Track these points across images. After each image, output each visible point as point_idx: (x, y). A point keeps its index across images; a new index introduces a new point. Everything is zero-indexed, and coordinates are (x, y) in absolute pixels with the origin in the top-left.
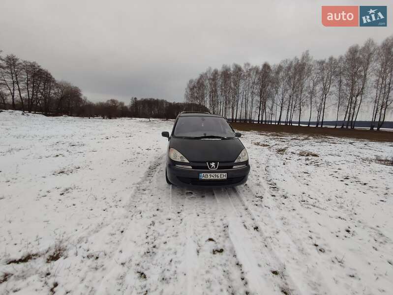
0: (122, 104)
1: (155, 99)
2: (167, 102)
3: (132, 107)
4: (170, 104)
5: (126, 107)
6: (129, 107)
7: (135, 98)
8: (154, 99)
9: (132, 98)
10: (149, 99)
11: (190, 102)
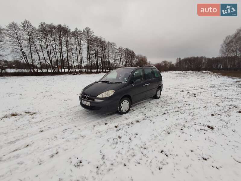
0: (170, 63)
1: (196, 57)
2: (205, 58)
3: (177, 64)
4: (209, 59)
5: (173, 65)
6: (175, 65)
7: (180, 58)
8: (194, 57)
9: (178, 58)
10: (190, 58)
11: (226, 56)
